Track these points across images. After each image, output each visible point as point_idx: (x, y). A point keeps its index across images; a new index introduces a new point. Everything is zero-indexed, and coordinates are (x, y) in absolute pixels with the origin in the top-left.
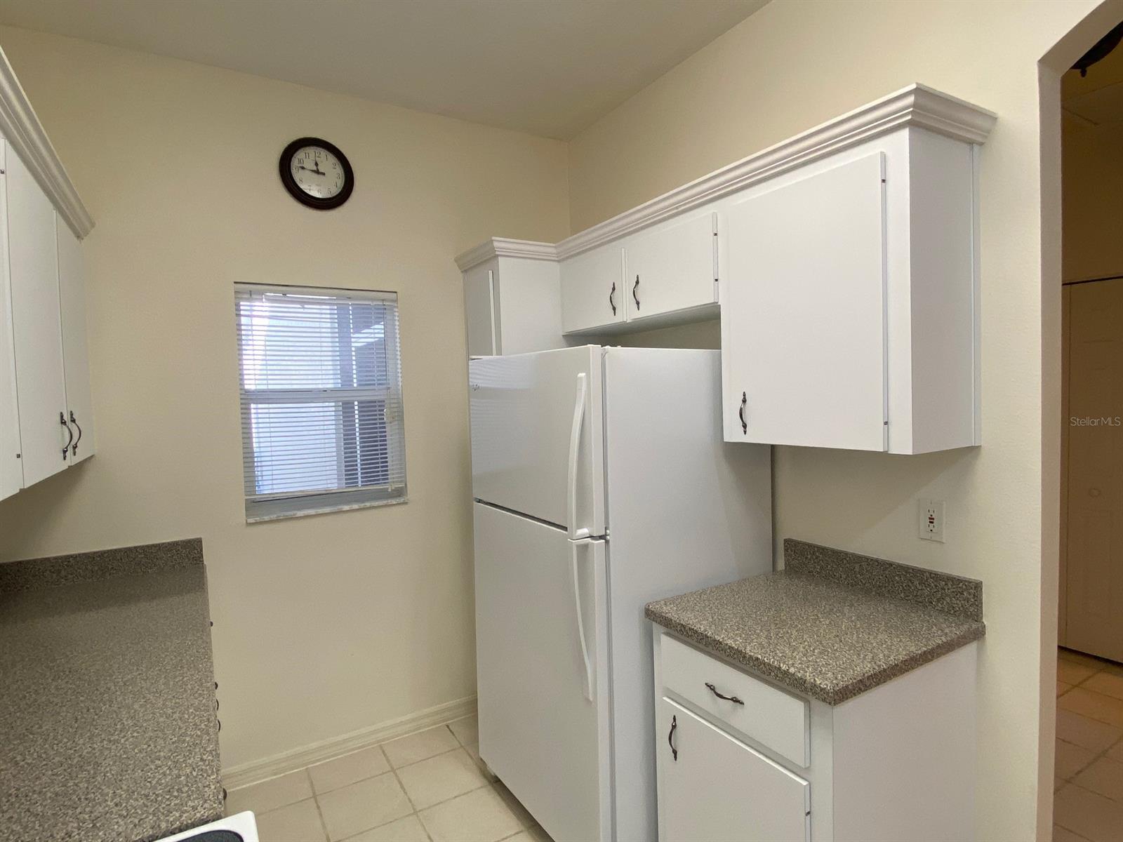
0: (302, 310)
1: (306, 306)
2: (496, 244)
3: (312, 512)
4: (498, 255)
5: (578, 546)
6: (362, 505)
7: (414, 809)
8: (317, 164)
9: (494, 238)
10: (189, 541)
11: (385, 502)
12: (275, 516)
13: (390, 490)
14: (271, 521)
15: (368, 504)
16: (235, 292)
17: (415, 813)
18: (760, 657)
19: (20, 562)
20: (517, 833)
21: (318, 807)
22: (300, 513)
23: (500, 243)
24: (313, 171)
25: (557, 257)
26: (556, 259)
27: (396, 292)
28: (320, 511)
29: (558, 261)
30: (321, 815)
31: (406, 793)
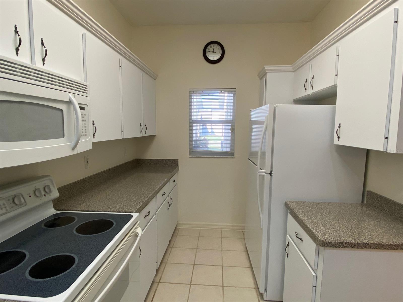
0: (208, 96)
1: (210, 95)
2: (266, 68)
3: (206, 156)
4: (267, 72)
5: (260, 175)
6: (220, 157)
7: (222, 249)
8: (213, 49)
9: (265, 66)
10: (175, 160)
11: (227, 157)
12: (196, 156)
13: (229, 153)
14: (195, 157)
15: (222, 157)
16: (190, 92)
17: (222, 250)
18: (307, 225)
19: (141, 159)
20: (248, 267)
21: (199, 239)
22: (202, 156)
23: (267, 68)
24: (212, 52)
25: (293, 70)
26: (292, 71)
27: (236, 89)
28: (208, 156)
29: (293, 72)
30: (198, 241)
31: (222, 244)
